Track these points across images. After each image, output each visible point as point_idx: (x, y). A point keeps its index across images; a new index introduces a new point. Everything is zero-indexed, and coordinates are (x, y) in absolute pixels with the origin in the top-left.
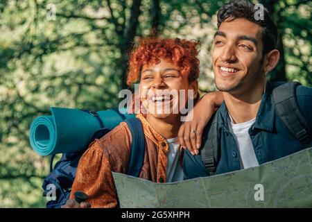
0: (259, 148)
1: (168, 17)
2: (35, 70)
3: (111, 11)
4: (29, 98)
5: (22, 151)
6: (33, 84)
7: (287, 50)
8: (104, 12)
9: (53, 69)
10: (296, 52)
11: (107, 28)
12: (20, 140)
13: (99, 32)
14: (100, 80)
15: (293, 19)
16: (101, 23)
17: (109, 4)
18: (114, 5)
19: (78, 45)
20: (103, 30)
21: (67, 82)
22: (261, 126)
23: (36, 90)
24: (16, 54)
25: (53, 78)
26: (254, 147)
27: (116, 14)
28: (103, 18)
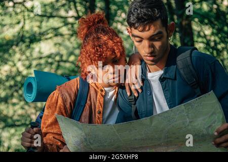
0: (166, 90)
1: (115, 15)
2: (28, 54)
3: (77, 11)
4: (25, 72)
5: (22, 108)
6: (27, 63)
7: (196, 33)
8: (72, 13)
9: (40, 52)
10: (202, 34)
11: (75, 23)
12: (21, 101)
13: (70, 26)
14: (72, 58)
15: (199, 12)
16: (71, 20)
17: (76, 7)
18: (79, 8)
19: (56, 35)
20: (72, 24)
21: (50, 60)
22: (167, 76)
23: (29, 67)
24: (15, 43)
25: (41, 58)
26: (163, 90)
27: (81, 14)
28: (72, 17)
